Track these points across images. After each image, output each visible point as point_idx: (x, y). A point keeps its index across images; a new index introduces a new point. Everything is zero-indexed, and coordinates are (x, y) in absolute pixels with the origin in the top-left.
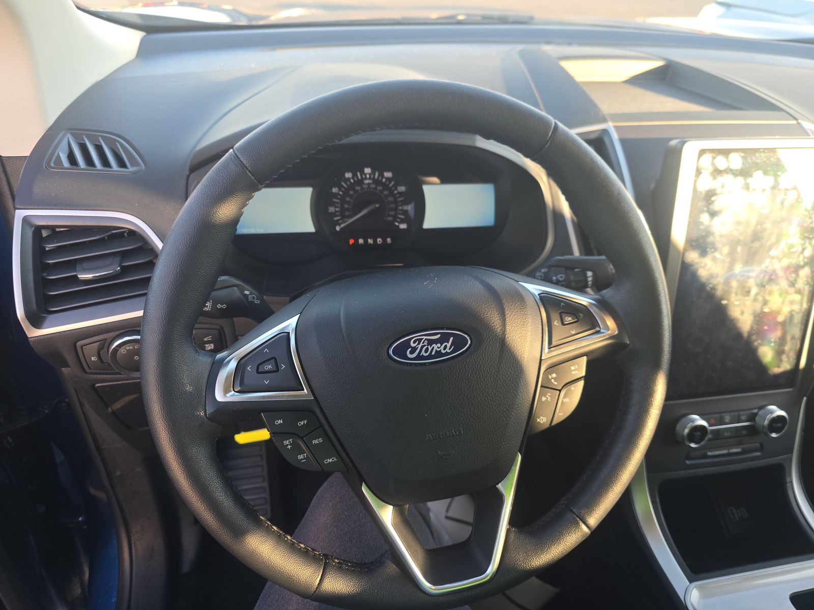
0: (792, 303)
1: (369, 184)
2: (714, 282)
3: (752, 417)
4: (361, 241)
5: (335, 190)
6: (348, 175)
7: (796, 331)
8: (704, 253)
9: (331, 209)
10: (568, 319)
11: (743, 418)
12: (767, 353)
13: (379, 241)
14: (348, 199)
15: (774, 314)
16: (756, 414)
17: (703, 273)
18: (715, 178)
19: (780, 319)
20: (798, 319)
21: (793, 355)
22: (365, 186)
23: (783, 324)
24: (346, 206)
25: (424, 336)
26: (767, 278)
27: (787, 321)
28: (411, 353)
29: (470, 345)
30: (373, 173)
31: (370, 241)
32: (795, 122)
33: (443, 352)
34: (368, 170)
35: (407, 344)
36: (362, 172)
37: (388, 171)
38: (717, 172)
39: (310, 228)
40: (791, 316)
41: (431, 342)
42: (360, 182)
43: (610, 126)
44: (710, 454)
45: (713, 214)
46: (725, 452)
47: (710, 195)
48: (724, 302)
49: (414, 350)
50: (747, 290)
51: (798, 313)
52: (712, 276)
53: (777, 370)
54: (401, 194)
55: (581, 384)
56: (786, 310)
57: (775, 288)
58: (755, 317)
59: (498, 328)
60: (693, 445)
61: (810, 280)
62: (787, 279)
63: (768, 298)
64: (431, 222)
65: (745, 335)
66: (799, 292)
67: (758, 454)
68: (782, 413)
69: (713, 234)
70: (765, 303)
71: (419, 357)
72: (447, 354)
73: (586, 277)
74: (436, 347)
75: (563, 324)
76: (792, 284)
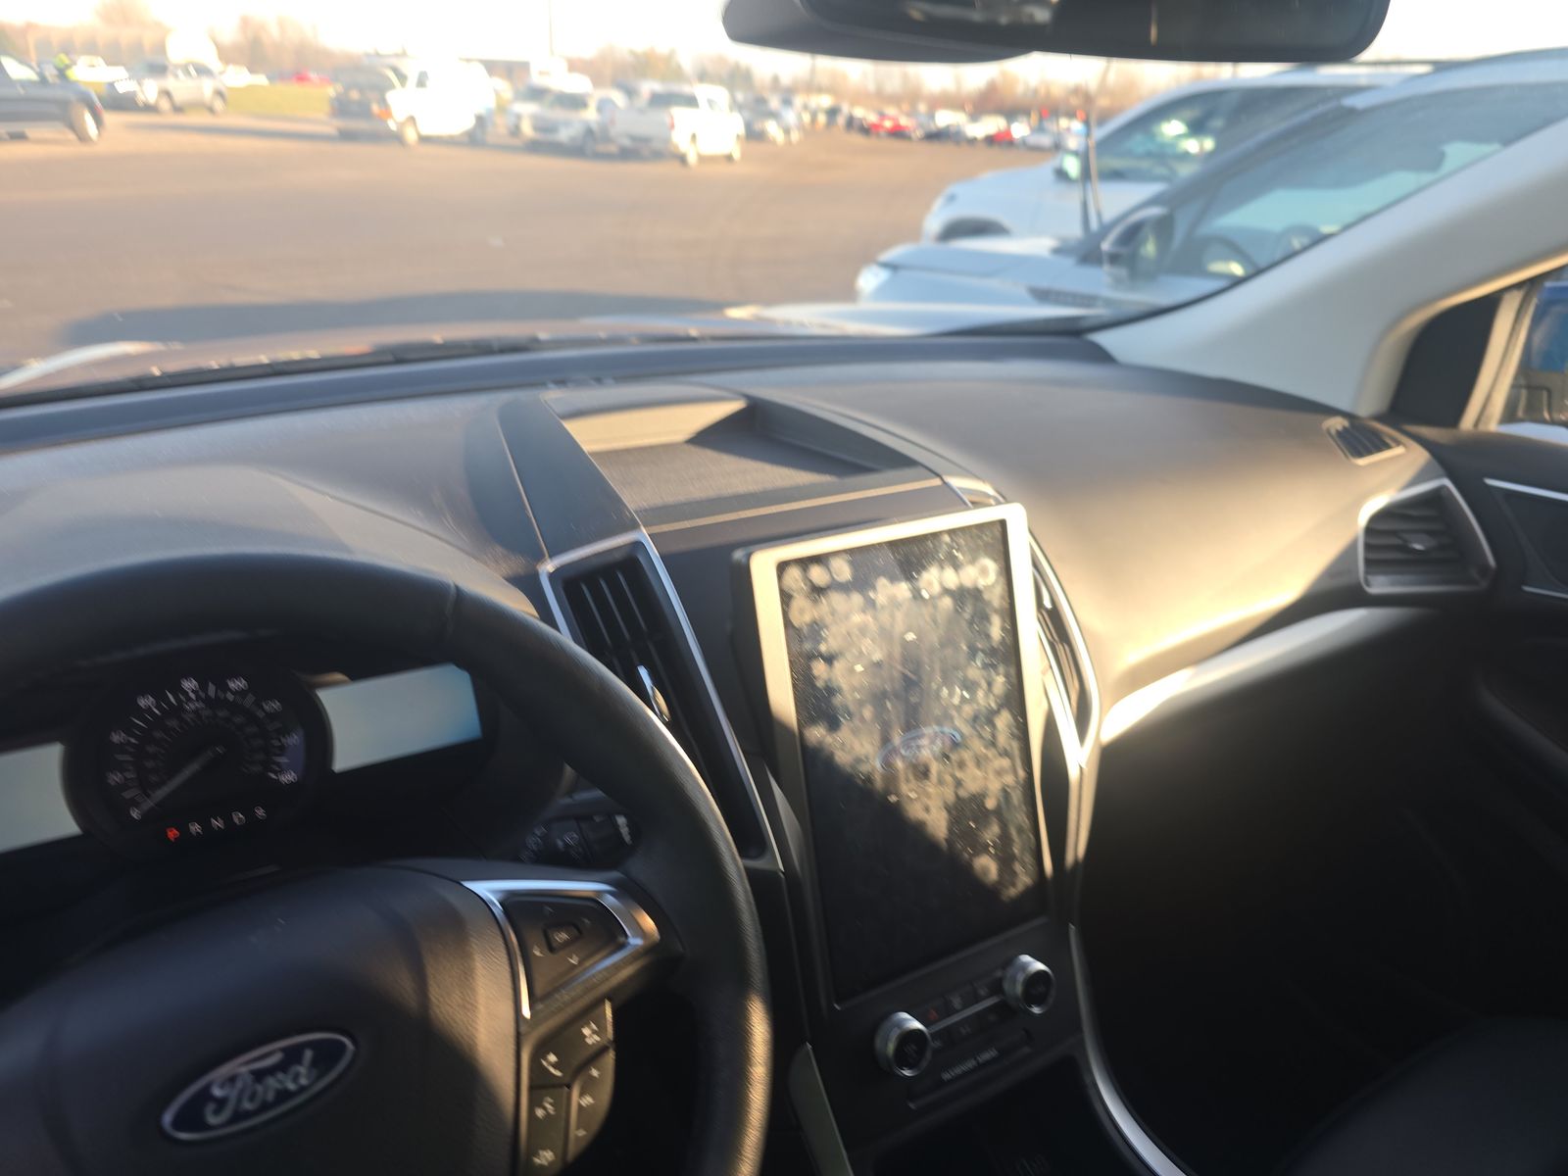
0: (999, 773)
1: (196, 712)
2: (864, 768)
3: (997, 988)
4: (195, 828)
5: (117, 738)
6: (146, 702)
7: (1021, 818)
8: (833, 725)
9: (115, 778)
10: (561, 937)
11: (982, 992)
12: (987, 866)
13: (238, 817)
14: (151, 749)
15: (978, 799)
16: (1000, 981)
17: (842, 758)
18: (815, 602)
19: (990, 804)
20: (1017, 797)
21: (1028, 859)
22: (188, 717)
23: (998, 812)
24: (149, 764)
25: (240, 1066)
26: (948, 743)
27: (1004, 806)
28: (217, 1112)
29: (356, 1055)
30: (203, 686)
31: (217, 823)
32: (937, 482)
33: (291, 1086)
34: (189, 685)
35: (205, 1095)
36: (178, 690)
37: (235, 676)
38: (817, 591)
39: (68, 827)
40: (1005, 793)
41: (259, 1075)
42: (177, 711)
43: (643, 535)
44: (946, 1076)
45: (829, 660)
46: (970, 1064)
47: (816, 629)
48: (893, 799)
49: (221, 1103)
50: (922, 769)
51: (1014, 788)
52: (858, 760)
53: (1013, 892)
54: (272, 716)
55: (610, 1057)
56: (994, 786)
57: (966, 755)
58: (949, 811)
59: (411, 1000)
60: (907, 1073)
61: (1015, 731)
62: (981, 737)
63: (959, 774)
64: (347, 755)
65: (944, 844)
66: (1005, 754)
67: (1026, 1050)
68: (1040, 966)
69: (839, 690)
70: (959, 783)
71: (238, 1116)
72: (302, 1089)
73: (616, 827)
74: (272, 1082)
75: (551, 949)
76: (993, 743)
